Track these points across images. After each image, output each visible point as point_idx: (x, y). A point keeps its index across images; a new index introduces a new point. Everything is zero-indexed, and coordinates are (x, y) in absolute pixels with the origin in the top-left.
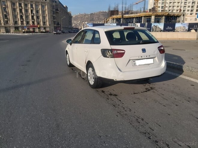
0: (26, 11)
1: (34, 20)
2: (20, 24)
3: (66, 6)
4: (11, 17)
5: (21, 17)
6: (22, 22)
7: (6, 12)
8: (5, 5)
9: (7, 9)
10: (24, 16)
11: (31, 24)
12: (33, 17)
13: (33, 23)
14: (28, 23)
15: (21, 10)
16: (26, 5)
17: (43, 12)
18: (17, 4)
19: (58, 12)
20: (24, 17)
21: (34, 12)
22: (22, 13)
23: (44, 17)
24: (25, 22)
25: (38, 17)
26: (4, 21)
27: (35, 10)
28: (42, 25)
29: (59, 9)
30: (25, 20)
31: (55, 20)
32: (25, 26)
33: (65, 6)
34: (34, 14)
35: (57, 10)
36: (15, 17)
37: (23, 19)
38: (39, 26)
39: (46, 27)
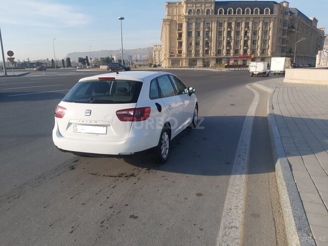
0: (237, 33)
1: (247, 46)
2: (224, 54)
3: (314, 19)
4: (213, 44)
5: (228, 43)
6: (228, 51)
7: (208, 37)
8: (209, 28)
9: (210, 33)
10: (233, 41)
11: (241, 54)
12: (246, 42)
13: (245, 51)
14: (236, 52)
15: (229, 33)
16: (238, 25)
17: (265, 32)
18: (226, 24)
19: (293, 32)
20: (232, 44)
21: (249, 35)
22: (230, 37)
23: (264, 42)
24: (232, 51)
25: (254, 42)
26: (203, 51)
27: (250, 31)
28: (259, 54)
29: (296, 25)
30: (232, 47)
31: (285, 45)
32: (232, 58)
33: (311, 19)
34: (248, 37)
35: (293, 27)
36: (219, 43)
37: (230, 46)
38: (253, 56)
39: (265, 57)
